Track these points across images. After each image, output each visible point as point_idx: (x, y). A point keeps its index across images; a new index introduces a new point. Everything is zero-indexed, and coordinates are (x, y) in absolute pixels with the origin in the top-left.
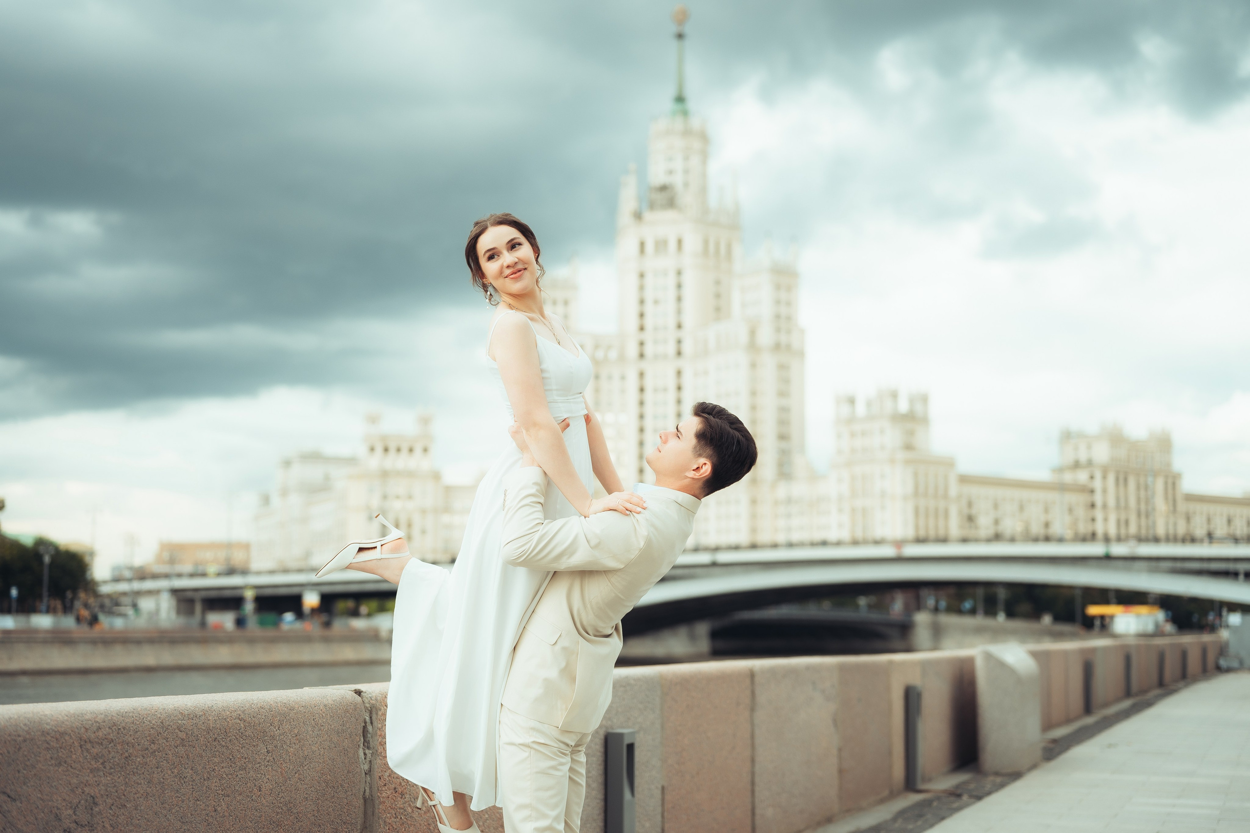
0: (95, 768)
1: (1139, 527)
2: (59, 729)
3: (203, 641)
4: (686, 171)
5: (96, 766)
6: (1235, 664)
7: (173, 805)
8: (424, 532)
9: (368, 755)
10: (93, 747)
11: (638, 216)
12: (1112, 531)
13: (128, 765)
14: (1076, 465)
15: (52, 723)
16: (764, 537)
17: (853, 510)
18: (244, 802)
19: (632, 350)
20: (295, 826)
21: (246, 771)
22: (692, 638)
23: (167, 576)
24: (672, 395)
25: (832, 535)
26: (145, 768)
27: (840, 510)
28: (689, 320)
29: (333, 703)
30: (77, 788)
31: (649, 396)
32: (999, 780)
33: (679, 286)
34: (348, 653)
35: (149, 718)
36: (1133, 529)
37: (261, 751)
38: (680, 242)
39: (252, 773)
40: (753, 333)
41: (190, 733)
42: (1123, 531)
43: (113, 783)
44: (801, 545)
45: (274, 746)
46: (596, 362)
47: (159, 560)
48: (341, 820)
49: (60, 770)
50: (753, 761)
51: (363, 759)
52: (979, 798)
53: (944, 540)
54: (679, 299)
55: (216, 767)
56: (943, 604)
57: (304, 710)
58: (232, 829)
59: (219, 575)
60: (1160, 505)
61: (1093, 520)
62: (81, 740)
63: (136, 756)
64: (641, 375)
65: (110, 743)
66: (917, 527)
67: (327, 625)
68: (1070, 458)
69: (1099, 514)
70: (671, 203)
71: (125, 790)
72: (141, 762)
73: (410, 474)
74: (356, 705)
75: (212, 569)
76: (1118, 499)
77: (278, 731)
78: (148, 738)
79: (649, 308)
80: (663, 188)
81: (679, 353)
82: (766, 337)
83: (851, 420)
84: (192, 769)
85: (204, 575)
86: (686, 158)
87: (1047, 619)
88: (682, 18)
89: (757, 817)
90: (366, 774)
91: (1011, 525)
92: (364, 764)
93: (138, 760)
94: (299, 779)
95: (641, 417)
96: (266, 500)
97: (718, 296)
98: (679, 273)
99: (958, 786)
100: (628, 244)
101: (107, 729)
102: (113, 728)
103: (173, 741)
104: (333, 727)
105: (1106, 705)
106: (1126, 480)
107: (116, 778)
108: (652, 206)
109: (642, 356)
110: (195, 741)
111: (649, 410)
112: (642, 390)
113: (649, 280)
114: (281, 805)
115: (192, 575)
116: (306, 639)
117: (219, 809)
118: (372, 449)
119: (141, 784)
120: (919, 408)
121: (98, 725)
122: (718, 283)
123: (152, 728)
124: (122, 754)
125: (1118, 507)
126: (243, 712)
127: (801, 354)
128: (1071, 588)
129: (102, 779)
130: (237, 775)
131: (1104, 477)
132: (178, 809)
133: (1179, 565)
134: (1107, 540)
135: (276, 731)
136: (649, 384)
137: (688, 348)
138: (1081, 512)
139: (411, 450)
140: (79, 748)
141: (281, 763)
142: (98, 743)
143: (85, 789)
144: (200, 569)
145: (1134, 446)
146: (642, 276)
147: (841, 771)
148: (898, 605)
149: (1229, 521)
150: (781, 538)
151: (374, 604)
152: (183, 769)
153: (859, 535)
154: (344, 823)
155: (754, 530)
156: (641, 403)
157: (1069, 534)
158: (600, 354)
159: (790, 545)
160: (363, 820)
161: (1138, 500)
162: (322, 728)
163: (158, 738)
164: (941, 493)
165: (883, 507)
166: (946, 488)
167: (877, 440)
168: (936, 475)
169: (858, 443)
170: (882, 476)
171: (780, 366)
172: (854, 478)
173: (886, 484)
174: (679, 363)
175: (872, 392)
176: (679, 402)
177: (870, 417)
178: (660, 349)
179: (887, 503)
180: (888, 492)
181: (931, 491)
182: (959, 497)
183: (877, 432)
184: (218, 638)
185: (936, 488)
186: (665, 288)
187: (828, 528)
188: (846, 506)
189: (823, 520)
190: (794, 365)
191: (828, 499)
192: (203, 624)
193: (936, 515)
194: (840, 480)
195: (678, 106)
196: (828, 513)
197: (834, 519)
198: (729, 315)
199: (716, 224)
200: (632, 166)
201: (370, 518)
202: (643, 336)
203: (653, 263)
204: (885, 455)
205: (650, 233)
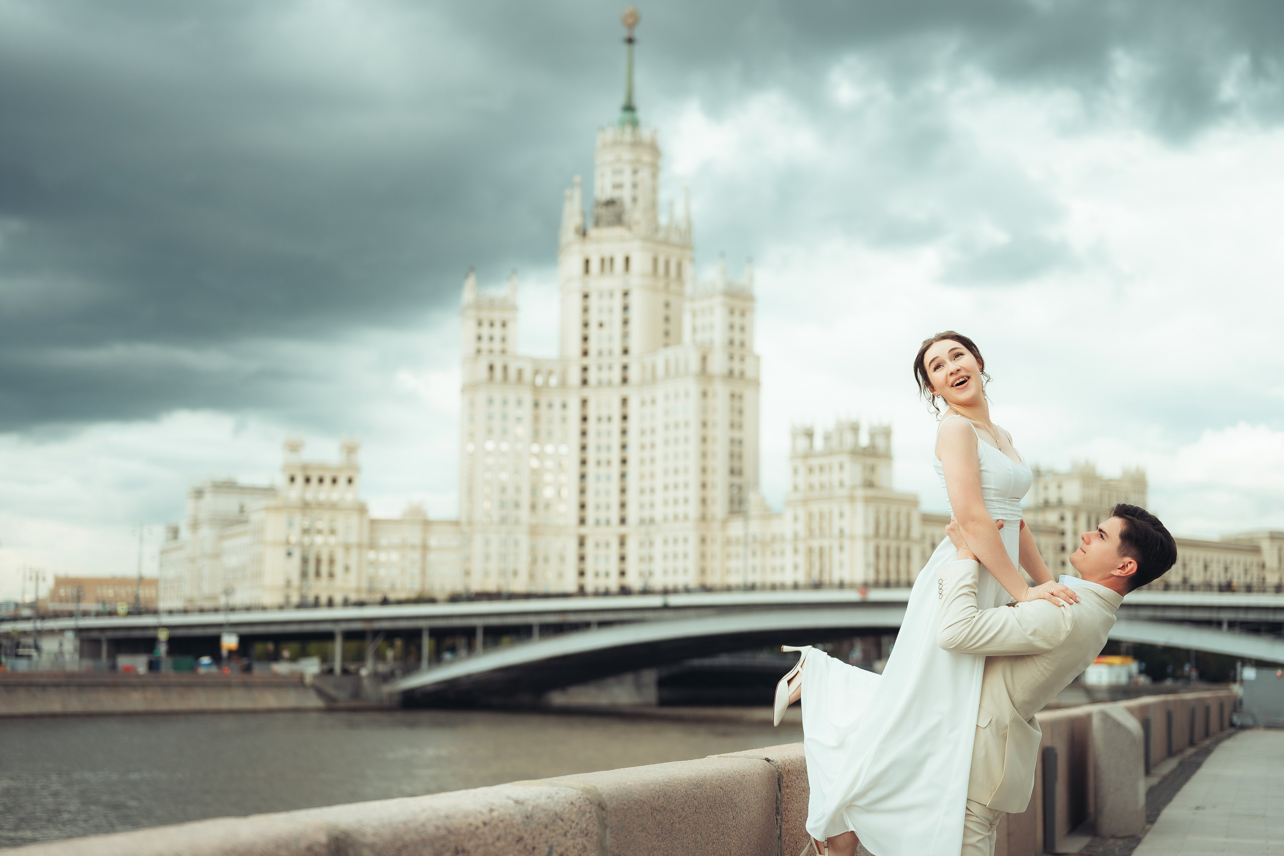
3: (114, 686)
4: (635, 186)
6: (1249, 721)
8: (347, 569)
11: (583, 232)
14: (1046, 505)
16: (713, 580)
17: (810, 550)
19: (575, 377)
22: (638, 686)
23: (71, 615)
24: (616, 425)
25: (788, 578)
27: (796, 551)
28: (635, 346)
31: (592, 425)
33: (626, 308)
34: (270, 700)
38: (627, 260)
40: (704, 359)
44: (763, 588)
46: (535, 388)
47: (55, 596)
54: (626, 322)
59: (129, 614)
64: (584, 402)
66: (877, 571)
67: (247, 669)
70: (618, 220)
73: (333, 507)
75: (122, 608)
79: (593, 331)
80: (610, 203)
81: (625, 380)
82: (718, 364)
83: (809, 454)
85: (112, 614)
86: (635, 172)
88: (632, 21)
95: (584, 448)
96: (175, 533)
97: (667, 319)
98: (626, 294)
100: (571, 263)
108: (597, 223)
109: (585, 382)
111: (591, 440)
112: (585, 419)
113: (593, 302)
115: (98, 614)
116: (227, 685)
118: (292, 479)
120: (880, 442)
122: (667, 305)
127: (756, 383)
131: (1075, 519)
136: (592, 411)
137: (634, 374)
138: (1050, 555)
139: (334, 481)
144: (108, 608)
145: (1108, 485)
146: (586, 296)
148: (857, 652)
149: (1206, 567)
150: (734, 579)
151: (295, 646)
153: (816, 578)
155: (703, 571)
156: (584, 433)
158: (539, 380)
159: (752, 588)
164: (903, 533)
165: (841, 548)
166: (908, 530)
167: (836, 477)
168: (898, 514)
169: (816, 479)
170: (841, 515)
171: (733, 396)
172: (810, 516)
173: (845, 523)
174: (625, 391)
175: (831, 425)
176: (624, 432)
177: (829, 453)
178: (605, 375)
179: (847, 543)
180: (847, 531)
181: (892, 532)
182: (923, 537)
183: (836, 467)
184: (130, 683)
185: (898, 529)
186: (611, 311)
187: (783, 569)
188: (802, 547)
189: (777, 561)
190: (748, 394)
191: (783, 538)
192: (114, 667)
193: (898, 557)
194: (796, 519)
195: (627, 116)
196: (783, 553)
197: (789, 560)
198: (679, 341)
199: (666, 242)
200: (577, 179)
201: (289, 554)
202: (586, 361)
203: (598, 283)
204: (844, 492)
205: (595, 252)
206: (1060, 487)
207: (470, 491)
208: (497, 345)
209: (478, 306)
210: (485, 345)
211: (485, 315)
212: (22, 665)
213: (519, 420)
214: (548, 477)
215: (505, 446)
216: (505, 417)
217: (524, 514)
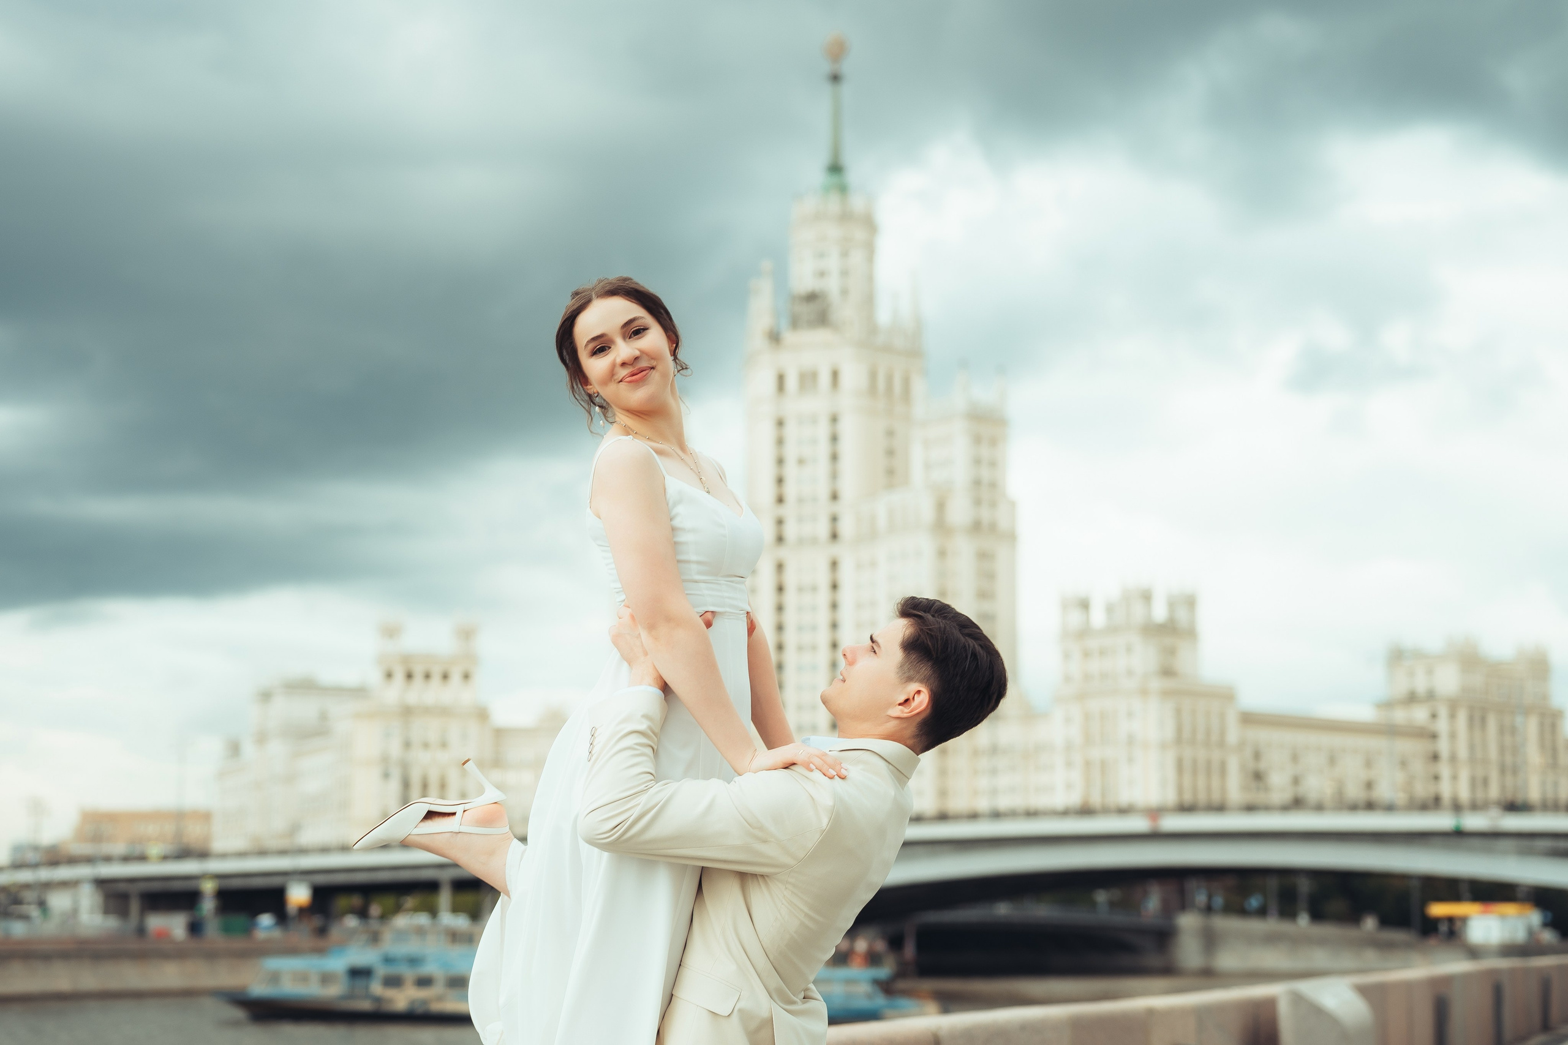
1: (1503, 788)
3: (141, 956)
4: (845, 273)
11: (775, 338)
12: (1464, 794)
14: (1412, 699)
16: (958, 803)
17: (1088, 764)
23: (89, 860)
24: (823, 597)
25: (1058, 800)
27: (1069, 764)
28: (848, 487)
31: (791, 598)
33: (834, 439)
36: (1493, 792)
38: (835, 375)
40: (941, 506)
42: (1480, 795)
44: (1011, 814)
47: (80, 835)
53: (1220, 808)
54: (834, 457)
56: (1219, 901)
59: (165, 859)
60: (1534, 756)
61: (1436, 778)
64: (780, 567)
66: (1180, 789)
67: (322, 932)
68: (1401, 687)
69: (1444, 770)
70: (823, 319)
73: (444, 711)
75: (153, 851)
76: (1472, 747)
79: (791, 471)
80: (812, 297)
81: (834, 536)
82: (960, 512)
83: (1084, 632)
85: (143, 859)
86: (845, 254)
87: (1370, 923)
88: (837, 51)
91: (1317, 786)
95: (780, 628)
96: (234, 749)
97: (890, 453)
98: (834, 419)
100: (759, 381)
106: (1483, 721)
108: (795, 323)
109: (780, 539)
111: (790, 617)
112: (780, 589)
113: (791, 431)
115: (125, 859)
118: (389, 675)
120: (1182, 615)
122: (890, 433)
125: (1472, 760)
127: (1011, 537)
128: (1406, 878)
131: (1452, 716)
133: (1563, 844)
134: (1457, 808)
136: (791, 579)
137: (846, 527)
138: (1418, 767)
139: (445, 677)
144: (136, 851)
145: (1495, 670)
146: (780, 423)
148: (1153, 902)
150: (983, 804)
151: (389, 901)
153: (1096, 800)
155: (943, 793)
156: (780, 608)
157: (1400, 798)
159: (996, 815)
161: (1502, 750)
164: (1214, 739)
166: (1223, 733)
167: (1122, 663)
168: (1207, 714)
169: (1095, 666)
170: (1130, 715)
171: (981, 555)
172: (1088, 717)
173: (1136, 727)
174: (837, 550)
176: (834, 606)
177: (1112, 629)
178: (807, 530)
179: (1137, 753)
180: (1138, 737)
181: (1200, 737)
182: (1241, 745)
183: (1122, 651)
184: (162, 952)
185: (1208, 733)
186: (814, 442)
187: (1051, 789)
188: (1077, 759)
190: (1002, 552)
191: (1051, 747)
192: (141, 931)
193: (1209, 770)
194: (1068, 721)
195: (833, 179)
196: (1051, 768)
197: (1059, 777)
198: (907, 482)
199: (887, 349)
200: (767, 265)
201: (386, 776)
202: (781, 511)
203: (796, 405)
204: (1133, 684)
205: (792, 362)
212: (18, 929)
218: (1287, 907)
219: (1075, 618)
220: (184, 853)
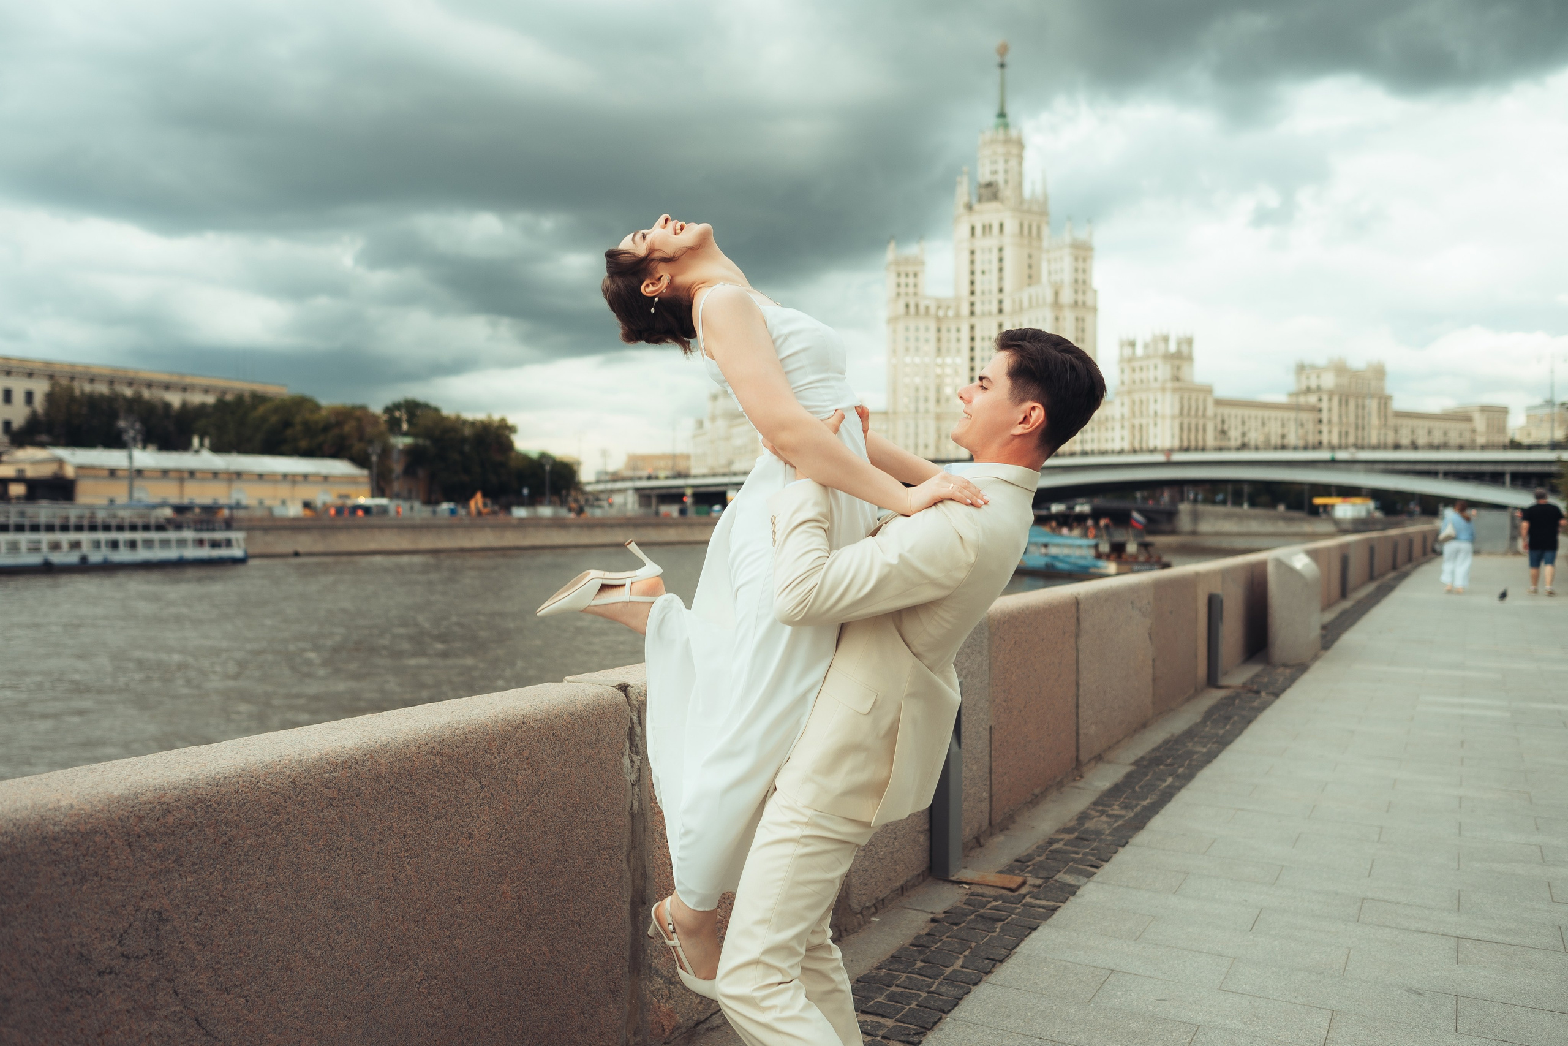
0: (161, 870)
1: (1357, 438)
2: (82, 828)
3: (657, 526)
4: (1006, 172)
5: (163, 867)
7: (318, 890)
9: (636, 762)
10: (155, 841)
11: (969, 207)
12: (1335, 440)
13: (229, 852)
14: (1308, 390)
15: (67, 820)
17: (1133, 426)
18: (444, 858)
19: (965, 310)
20: (528, 870)
21: (446, 818)
23: (631, 479)
25: (1117, 446)
26: (262, 851)
27: (1123, 427)
28: (1008, 286)
29: (583, 708)
30: (124, 906)
31: (978, 344)
32: (1288, 671)
33: (1001, 260)
35: (269, 780)
36: (1351, 439)
37: (471, 789)
38: (1001, 226)
39: (456, 819)
40: (1057, 294)
41: (346, 787)
42: (1343, 441)
43: (199, 884)
44: (1092, 453)
45: (492, 778)
46: (938, 319)
47: (627, 467)
48: (597, 847)
49: (84, 888)
50: (1078, 684)
51: (630, 767)
52: (1277, 695)
53: (1204, 449)
54: (1001, 270)
55: (394, 824)
56: (1200, 497)
57: (539, 725)
58: (426, 896)
59: (667, 478)
60: (1374, 420)
61: (1320, 432)
62: (129, 835)
63: (243, 838)
64: (972, 328)
65: (192, 829)
66: (1181, 439)
68: (1304, 386)
69: (1325, 428)
70: (995, 197)
71: (225, 889)
72: (254, 844)
74: (616, 708)
75: (662, 474)
76: (1340, 416)
77: (498, 757)
78: (266, 809)
79: (978, 277)
80: (989, 185)
81: (1001, 311)
82: (1067, 296)
83: (1131, 359)
84: (351, 835)
85: (657, 478)
86: (1006, 161)
87: (1281, 508)
88: (1004, 51)
89: (1081, 737)
90: (633, 785)
91: (1254, 437)
92: (631, 774)
93: (249, 842)
94: (533, 811)
95: (972, 359)
96: (700, 424)
97: (1030, 267)
98: (1001, 250)
99: (1252, 680)
100: (962, 230)
101: (184, 810)
102: (197, 807)
103: (314, 803)
104: (582, 738)
105: (1356, 588)
106: (1347, 402)
107: (204, 876)
108: (980, 200)
109: (972, 313)
110: (355, 797)
111: (978, 354)
112: (972, 339)
113: (978, 256)
114: (506, 849)
115: (649, 478)
117: (401, 876)
119: (255, 874)
120: (1185, 349)
121: (165, 806)
122: (1030, 256)
123: (273, 793)
124: (215, 841)
125: (1340, 422)
126: (440, 743)
127: (1094, 309)
128: (1301, 484)
129: (176, 883)
130: (432, 827)
131: (1330, 400)
132: (329, 892)
133: (1390, 467)
134: (1332, 448)
135: (495, 758)
136: (978, 334)
137: (1007, 307)
138: (1310, 427)
140: (126, 848)
141: (505, 797)
142: (166, 834)
143: (141, 904)
144: (653, 474)
145: (1355, 375)
146: (973, 252)
147: (1154, 679)
148: (1166, 497)
152: (335, 837)
153: (1137, 446)
154: (604, 849)
156: (972, 349)
157: (1301, 444)
158: (941, 313)
160: (631, 839)
161: (1357, 417)
162: (567, 742)
163: (285, 805)
164: (1200, 413)
165: (1155, 425)
166: (1205, 410)
167: (1151, 374)
168: (1197, 400)
169: (1137, 376)
170: (1156, 401)
171: (1077, 319)
172: (1133, 402)
173: (1159, 407)
174: (1002, 318)
175: (1148, 338)
177: (1147, 357)
178: (987, 308)
179: (1159, 421)
180: (1159, 412)
181: (1193, 412)
182: (1215, 415)
183: (1152, 368)
184: (667, 523)
185: (1197, 410)
186: (990, 262)
187: (1113, 440)
188: (1127, 424)
189: (1109, 435)
190: (1089, 319)
191: (1113, 418)
192: (658, 513)
193: (1197, 430)
194: (1123, 404)
195: (1001, 120)
196: (1113, 429)
197: (1117, 433)
198: (1039, 281)
199: (1029, 211)
200: (965, 168)
202: (973, 299)
203: (981, 243)
204: (1158, 385)
205: (978, 221)
206: (1318, 377)
207: (894, 391)
208: (911, 290)
209: (897, 263)
210: (903, 290)
211: (903, 269)
212: (598, 513)
213: (927, 341)
214: (948, 380)
215: (917, 360)
216: (917, 339)
217: (932, 405)
218: (1237, 501)
219: (1128, 351)
220: (679, 475)
